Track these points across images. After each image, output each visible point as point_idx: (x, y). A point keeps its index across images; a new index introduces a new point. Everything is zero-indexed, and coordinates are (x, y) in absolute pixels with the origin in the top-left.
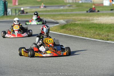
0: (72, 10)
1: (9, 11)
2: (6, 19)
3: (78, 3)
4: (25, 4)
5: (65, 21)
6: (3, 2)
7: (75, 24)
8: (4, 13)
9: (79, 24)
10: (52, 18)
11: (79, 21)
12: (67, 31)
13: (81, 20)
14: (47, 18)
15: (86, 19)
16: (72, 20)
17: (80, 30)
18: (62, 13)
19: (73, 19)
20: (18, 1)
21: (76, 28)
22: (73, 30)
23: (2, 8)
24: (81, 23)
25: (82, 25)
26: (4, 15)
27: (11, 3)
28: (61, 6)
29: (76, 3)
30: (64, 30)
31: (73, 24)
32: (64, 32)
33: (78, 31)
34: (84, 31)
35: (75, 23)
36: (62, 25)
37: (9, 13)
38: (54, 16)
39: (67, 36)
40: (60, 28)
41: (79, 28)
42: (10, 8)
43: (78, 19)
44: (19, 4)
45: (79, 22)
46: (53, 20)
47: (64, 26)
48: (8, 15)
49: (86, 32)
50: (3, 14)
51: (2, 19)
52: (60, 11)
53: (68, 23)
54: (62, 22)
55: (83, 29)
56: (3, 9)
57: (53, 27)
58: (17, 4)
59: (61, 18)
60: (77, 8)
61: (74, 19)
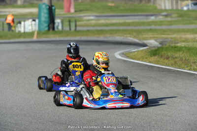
0: (170, 23)
1: (58, 23)
2: (52, 37)
3: (182, 10)
4: (87, 10)
5: (157, 42)
6: (48, 7)
7: (175, 47)
8: (49, 26)
9: (182, 47)
10: (135, 37)
11: (184, 42)
12: (162, 59)
13: (186, 40)
14: (125, 35)
15: (195, 38)
16: (171, 41)
17: (184, 59)
18: (153, 27)
19: (171, 38)
20: (75, 5)
21: (177, 55)
22: (172, 57)
23: (46, 18)
24: (187, 46)
25: (189, 49)
26: (49, 29)
27: (63, 8)
28: (152, 15)
29: (177, 10)
30: (156, 57)
31: (172, 47)
32: (157, 61)
33: (181, 59)
34: (192, 59)
35: (176, 45)
36: (152, 49)
37: (58, 27)
38: (139, 32)
39: (162, 68)
40: (149, 53)
41: (183, 55)
42: (59, 18)
43: (181, 38)
44: (76, 11)
45: (183, 44)
46: (137, 39)
47: (156, 51)
48: (56, 29)
49: (195, 62)
50: (47, 29)
51: (46, 37)
52: (149, 24)
53: (164, 46)
54: (153, 43)
55: (190, 56)
56: (47, 20)
57: (136, 53)
58: (72, 10)
59: (152, 36)
60: (180, 19)
61: (174, 38)
